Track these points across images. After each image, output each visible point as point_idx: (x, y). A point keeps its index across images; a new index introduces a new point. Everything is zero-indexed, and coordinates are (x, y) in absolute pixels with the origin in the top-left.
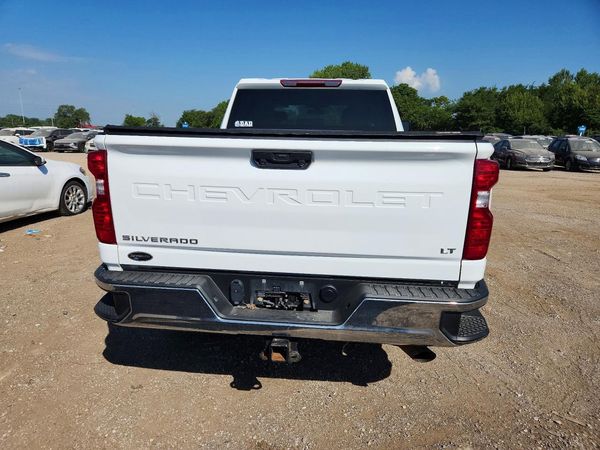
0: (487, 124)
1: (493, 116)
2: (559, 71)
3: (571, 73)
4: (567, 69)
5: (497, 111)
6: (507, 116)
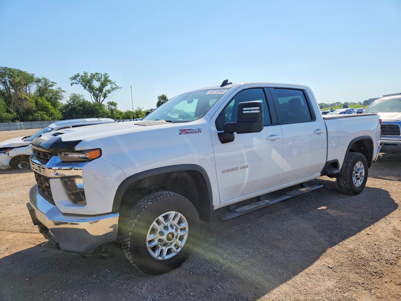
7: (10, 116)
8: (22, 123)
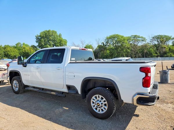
0: (2, 56)
1: (3, 53)
2: (18, 42)
3: (21, 43)
4: (20, 42)
5: (4, 52)
6: (8, 54)
7: (156, 55)
8: (161, 58)
